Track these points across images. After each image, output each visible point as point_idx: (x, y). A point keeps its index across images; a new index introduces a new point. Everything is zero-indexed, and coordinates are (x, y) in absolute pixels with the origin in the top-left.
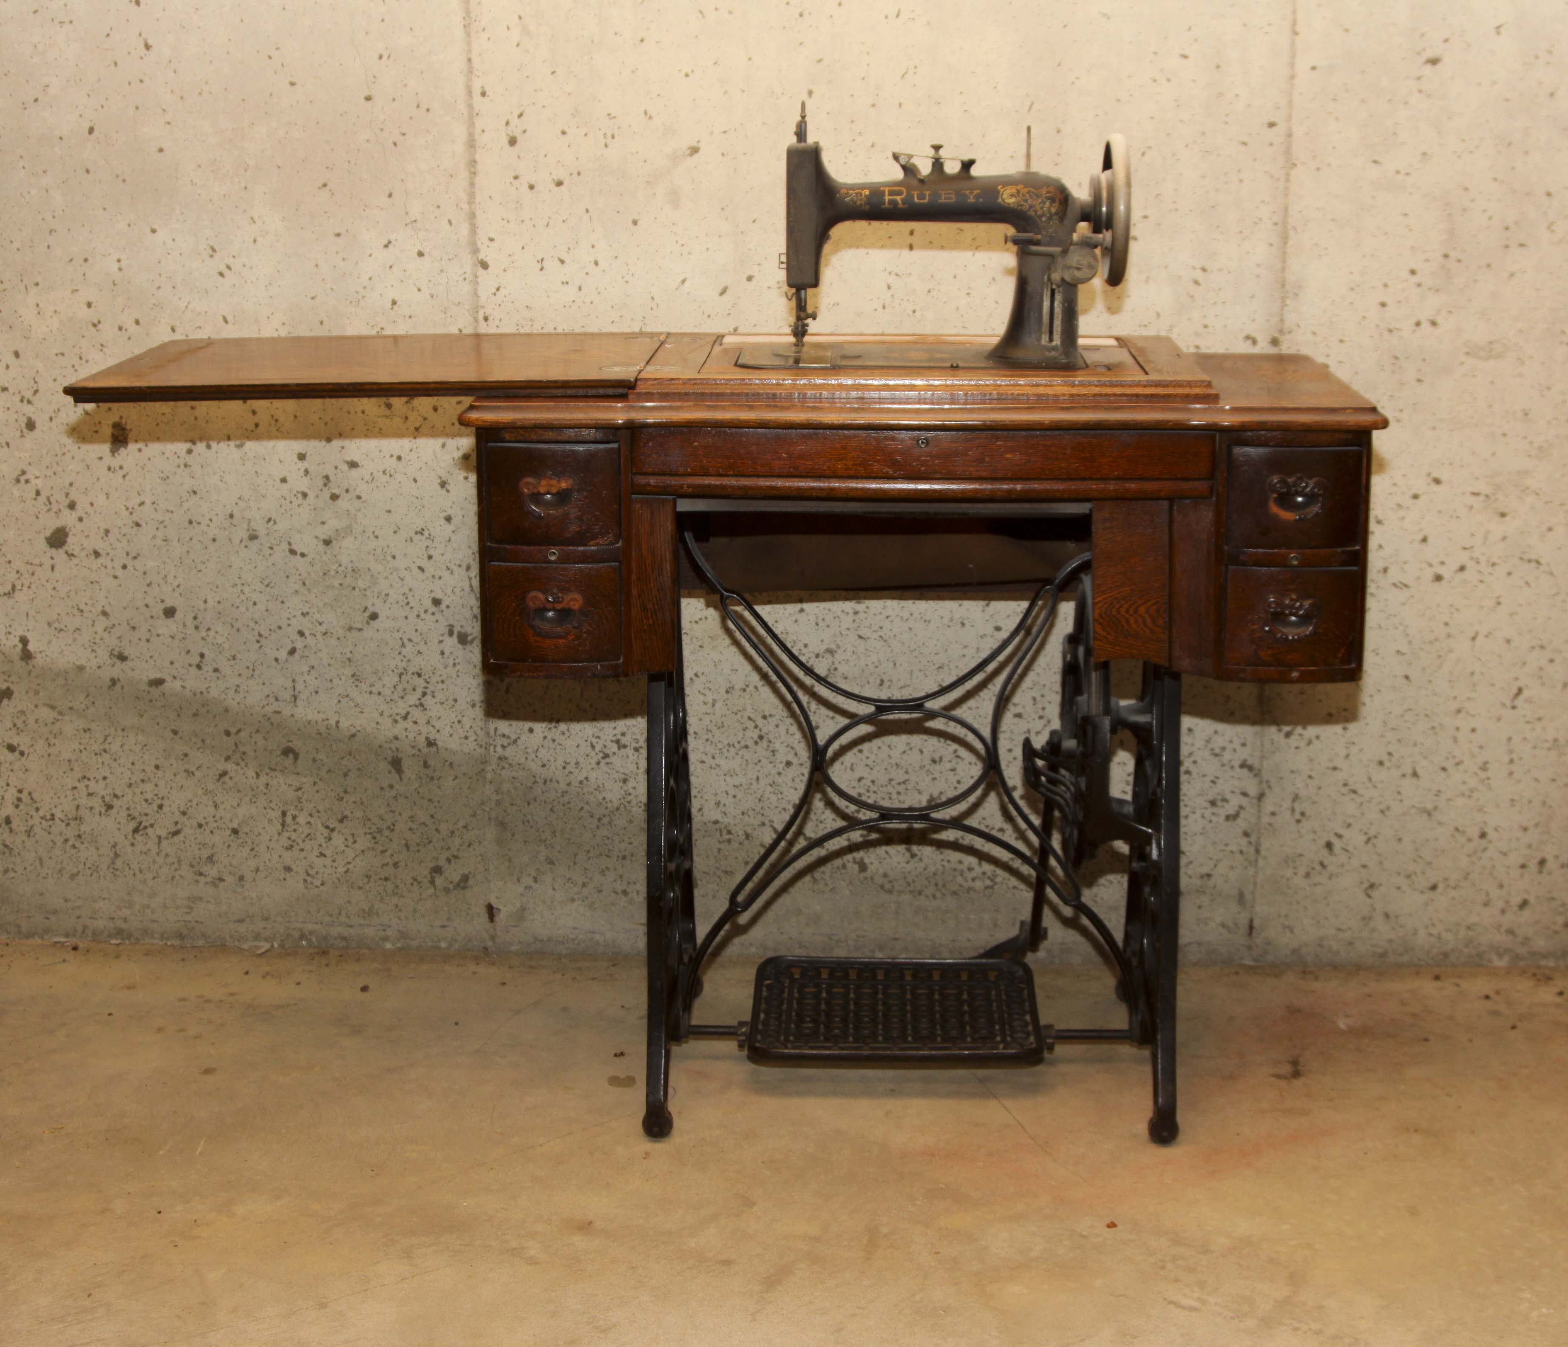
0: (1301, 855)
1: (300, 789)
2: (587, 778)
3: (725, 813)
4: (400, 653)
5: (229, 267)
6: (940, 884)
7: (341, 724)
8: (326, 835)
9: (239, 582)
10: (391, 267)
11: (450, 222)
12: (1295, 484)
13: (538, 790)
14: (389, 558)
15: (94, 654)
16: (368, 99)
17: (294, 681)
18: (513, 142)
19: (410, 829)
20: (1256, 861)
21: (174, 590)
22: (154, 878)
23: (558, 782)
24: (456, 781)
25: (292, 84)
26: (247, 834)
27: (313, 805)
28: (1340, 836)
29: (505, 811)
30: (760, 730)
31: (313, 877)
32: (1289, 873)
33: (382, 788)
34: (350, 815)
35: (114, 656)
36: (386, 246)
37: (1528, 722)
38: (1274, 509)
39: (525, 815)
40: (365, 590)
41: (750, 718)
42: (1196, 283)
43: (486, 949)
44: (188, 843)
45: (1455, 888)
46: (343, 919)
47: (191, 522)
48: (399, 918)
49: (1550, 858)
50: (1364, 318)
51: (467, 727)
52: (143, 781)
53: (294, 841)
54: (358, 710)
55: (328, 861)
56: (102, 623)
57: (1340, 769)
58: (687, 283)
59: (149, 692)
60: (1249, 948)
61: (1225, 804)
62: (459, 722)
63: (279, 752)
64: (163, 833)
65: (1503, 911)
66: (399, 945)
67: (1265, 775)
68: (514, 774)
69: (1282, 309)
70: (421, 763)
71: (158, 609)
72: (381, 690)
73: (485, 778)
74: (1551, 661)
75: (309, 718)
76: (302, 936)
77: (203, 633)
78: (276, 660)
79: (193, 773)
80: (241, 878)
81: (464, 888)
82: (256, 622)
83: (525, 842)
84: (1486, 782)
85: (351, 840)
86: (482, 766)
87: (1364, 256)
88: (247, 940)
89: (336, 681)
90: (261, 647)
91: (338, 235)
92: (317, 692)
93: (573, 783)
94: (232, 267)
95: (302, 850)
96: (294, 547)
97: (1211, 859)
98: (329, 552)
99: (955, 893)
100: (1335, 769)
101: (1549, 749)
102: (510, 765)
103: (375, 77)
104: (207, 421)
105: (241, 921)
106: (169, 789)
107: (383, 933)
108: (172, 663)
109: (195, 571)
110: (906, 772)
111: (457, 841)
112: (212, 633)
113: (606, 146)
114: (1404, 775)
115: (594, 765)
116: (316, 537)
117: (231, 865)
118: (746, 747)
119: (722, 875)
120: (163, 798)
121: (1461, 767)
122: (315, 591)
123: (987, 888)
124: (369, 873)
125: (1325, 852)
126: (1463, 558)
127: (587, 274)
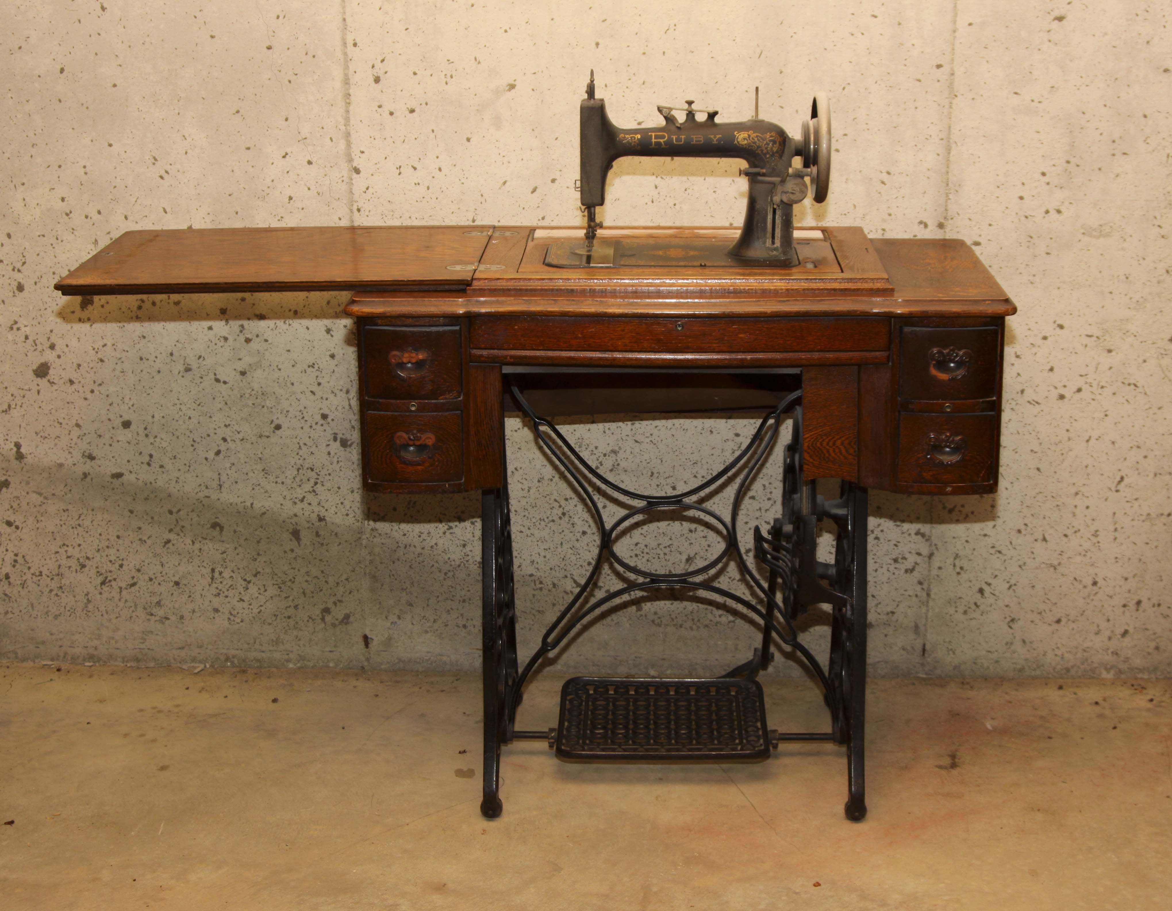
0: (960, 598)
1: (225, 552)
2: (436, 544)
3: (538, 569)
4: (298, 454)
5: (167, 172)
6: (696, 620)
7: (254, 505)
8: (244, 586)
9: (177, 402)
10: (288, 172)
11: (331, 139)
12: (948, 354)
13: (400, 553)
14: (289, 384)
15: (70, 456)
16: (269, 48)
17: (219, 474)
18: (377, 80)
19: (307, 581)
20: (928, 602)
21: (129, 408)
22: (117, 618)
23: (415, 546)
24: (340, 546)
25: (212, 37)
26: (185, 585)
27: (234, 564)
28: (989, 584)
29: (376, 568)
30: (563, 509)
31: (235, 616)
32: (952, 610)
33: (285, 552)
34: (262, 571)
35: (86, 456)
36: (284, 157)
37: (1127, 502)
38: (934, 372)
39: (391, 571)
40: (271, 408)
41: (556, 500)
42: (883, 183)
43: (363, 668)
44: (141, 593)
45: (1073, 622)
46: (257, 646)
47: (141, 359)
48: (299, 646)
49: (1144, 600)
50: (1007, 208)
51: (348, 507)
52: (108, 547)
53: (220, 590)
54: (267, 495)
55: (245, 605)
56: (76, 432)
57: (989, 536)
58: (507, 184)
59: (112, 483)
60: (923, 665)
61: (904, 561)
62: (342, 503)
63: (209, 526)
64: (124, 585)
65: (1110, 638)
66: (299, 665)
67: (934, 540)
68: (383, 541)
69: (946, 202)
70: (314, 533)
71: (118, 422)
72: (284, 480)
73: (361, 544)
74: (1145, 457)
75: (231, 501)
76: (227, 659)
77: (152, 440)
78: (206, 459)
79: (145, 542)
80: (182, 617)
81: (347, 624)
82: (191, 432)
83: (391, 590)
84: (1097, 545)
85: (262, 589)
86: (359, 536)
87: (1007, 163)
88: (187, 662)
89: (251, 474)
90: (194, 450)
91: (248, 149)
92: (236, 482)
93: (426, 548)
94: (169, 171)
95: (227, 597)
96: (218, 377)
97: (894, 601)
98: (244, 381)
99: (706, 626)
100: (985, 535)
101: (1143, 521)
102: (380, 534)
103: (274, 32)
105: (182, 648)
106: (127, 553)
107: (287, 657)
108: (129, 461)
109: (145, 395)
110: (671, 539)
111: (341, 589)
112: (158, 440)
113: (447, 84)
114: (1036, 540)
115: (441, 534)
116: (235, 370)
117: (174, 608)
118: (553, 521)
119: (536, 613)
120: (123, 560)
121: (1078, 534)
122: (234, 408)
123: (729, 622)
124: (276, 613)
125: (979, 595)
126: (1080, 382)
127: (433, 177)
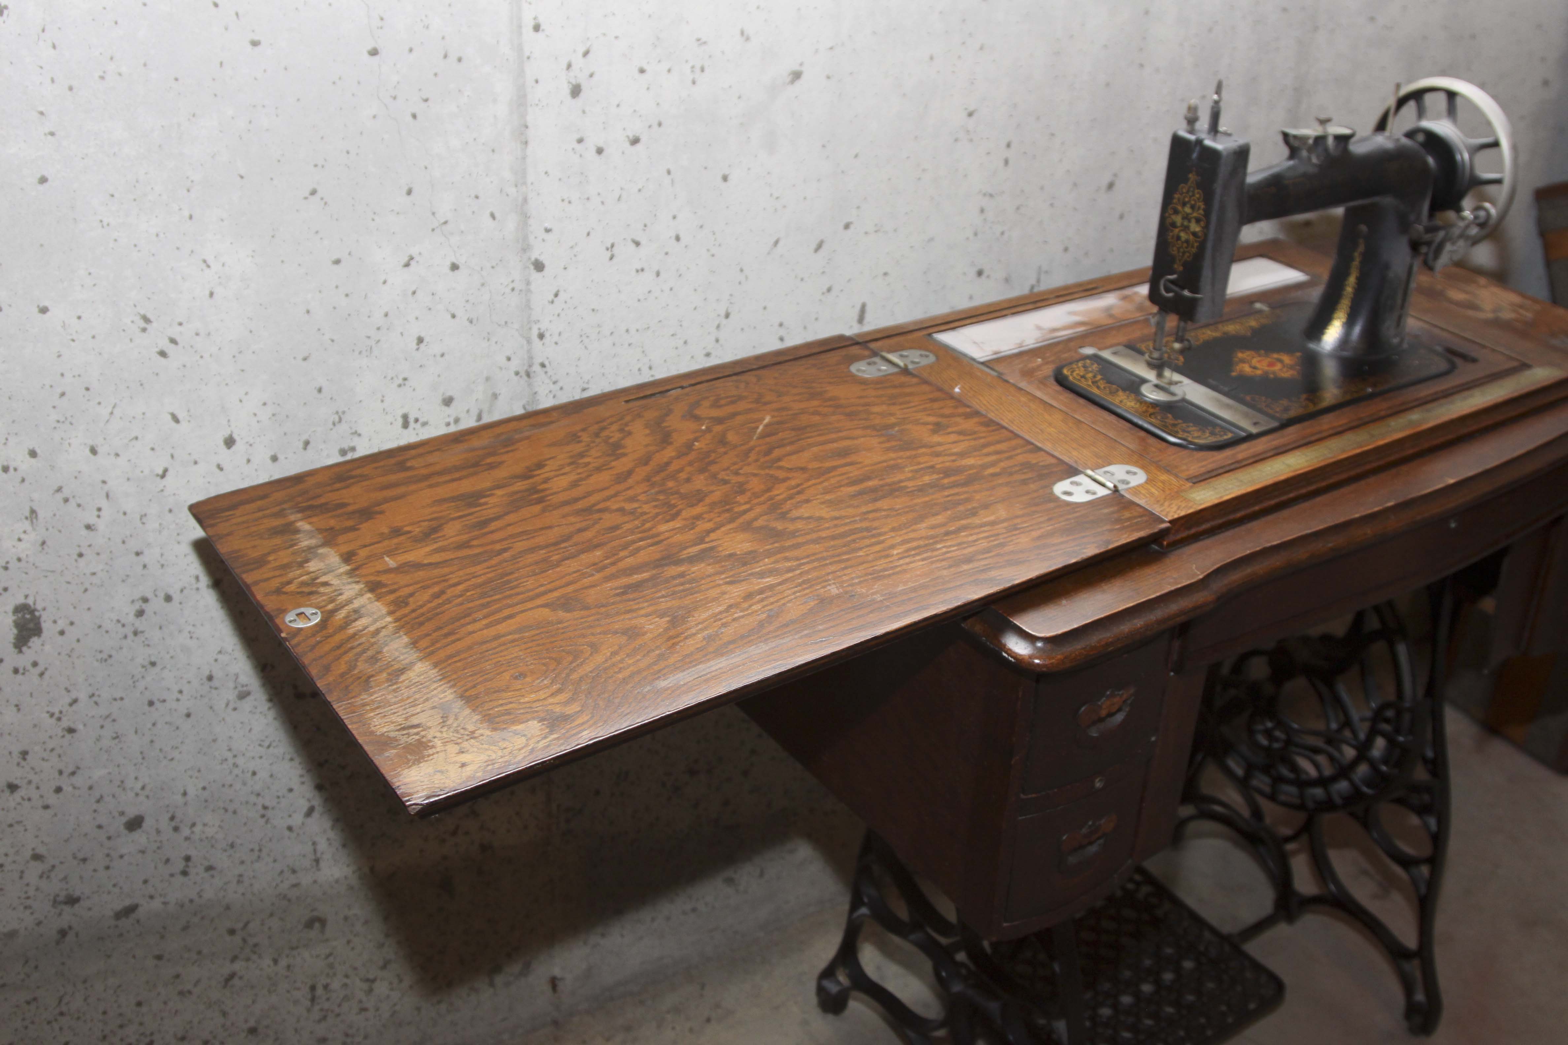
1: (331, 955)
2: (656, 819)
5: (173, 341)
8: (367, 988)
10: (414, 293)
11: (493, 216)
13: (605, 850)
15: (28, 912)
16: (374, 52)
17: (314, 843)
18: (576, 91)
19: (465, 944)
21: (137, 795)
23: (627, 834)
24: (516, 875)
25: (255, 44)
26: (267, 1027)
27: (348, 966)
31: (353, 1037)
33: (432, 916)
34: (394, 957)
35: (61, 903)
36: (407, 265)
43: (551, 1022)
47: (151, 704)
48: (456, 1033)
52: (122, 1026)
53: (327, 1011)
55: (370, 1014)
56: (37, 868)
58: (780, 245)
59: (117, 926)
62: (520, 813)
63: (301, 928)
68: (580, 844)
70: (475, 873)
71: (117, 826)
79: (189, 993)
81: (526, 974)
82: (258, 795)
86: (545, 850)
91: (337, 262)
93: (642, 829)
94: (178, 339)
95: (338, 1016)
102: (575, 836)
103: (382, 19)
104: (162, 566)
108: (145, 883)
109: (165, 763)
112: (198, 829)
113: (694, 82)
115: (664, 803)
127: (667, 254)
